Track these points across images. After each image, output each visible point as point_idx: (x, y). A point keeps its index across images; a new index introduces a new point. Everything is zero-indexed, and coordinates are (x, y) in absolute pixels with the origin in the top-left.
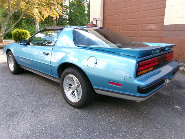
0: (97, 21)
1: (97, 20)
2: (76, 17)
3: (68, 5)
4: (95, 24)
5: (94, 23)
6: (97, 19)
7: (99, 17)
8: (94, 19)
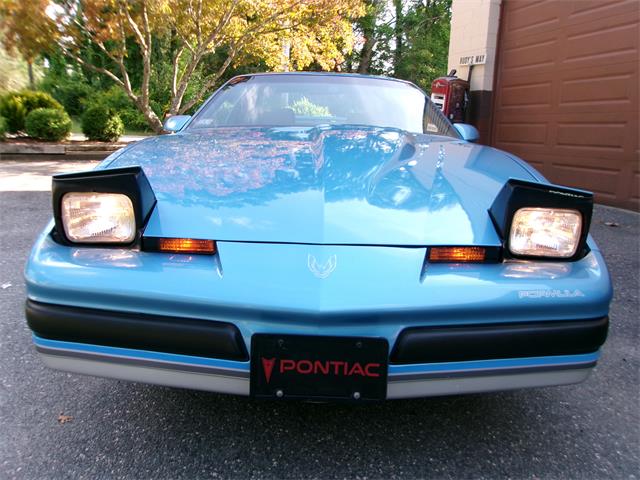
0: (472, 67)
1: (474, 63)
2: (417, 66)
3: (393, 26)
4: (466, 80)
5: (462, 75)
6: (475, 59)
7: (483, 52)
8: (463, 60)
